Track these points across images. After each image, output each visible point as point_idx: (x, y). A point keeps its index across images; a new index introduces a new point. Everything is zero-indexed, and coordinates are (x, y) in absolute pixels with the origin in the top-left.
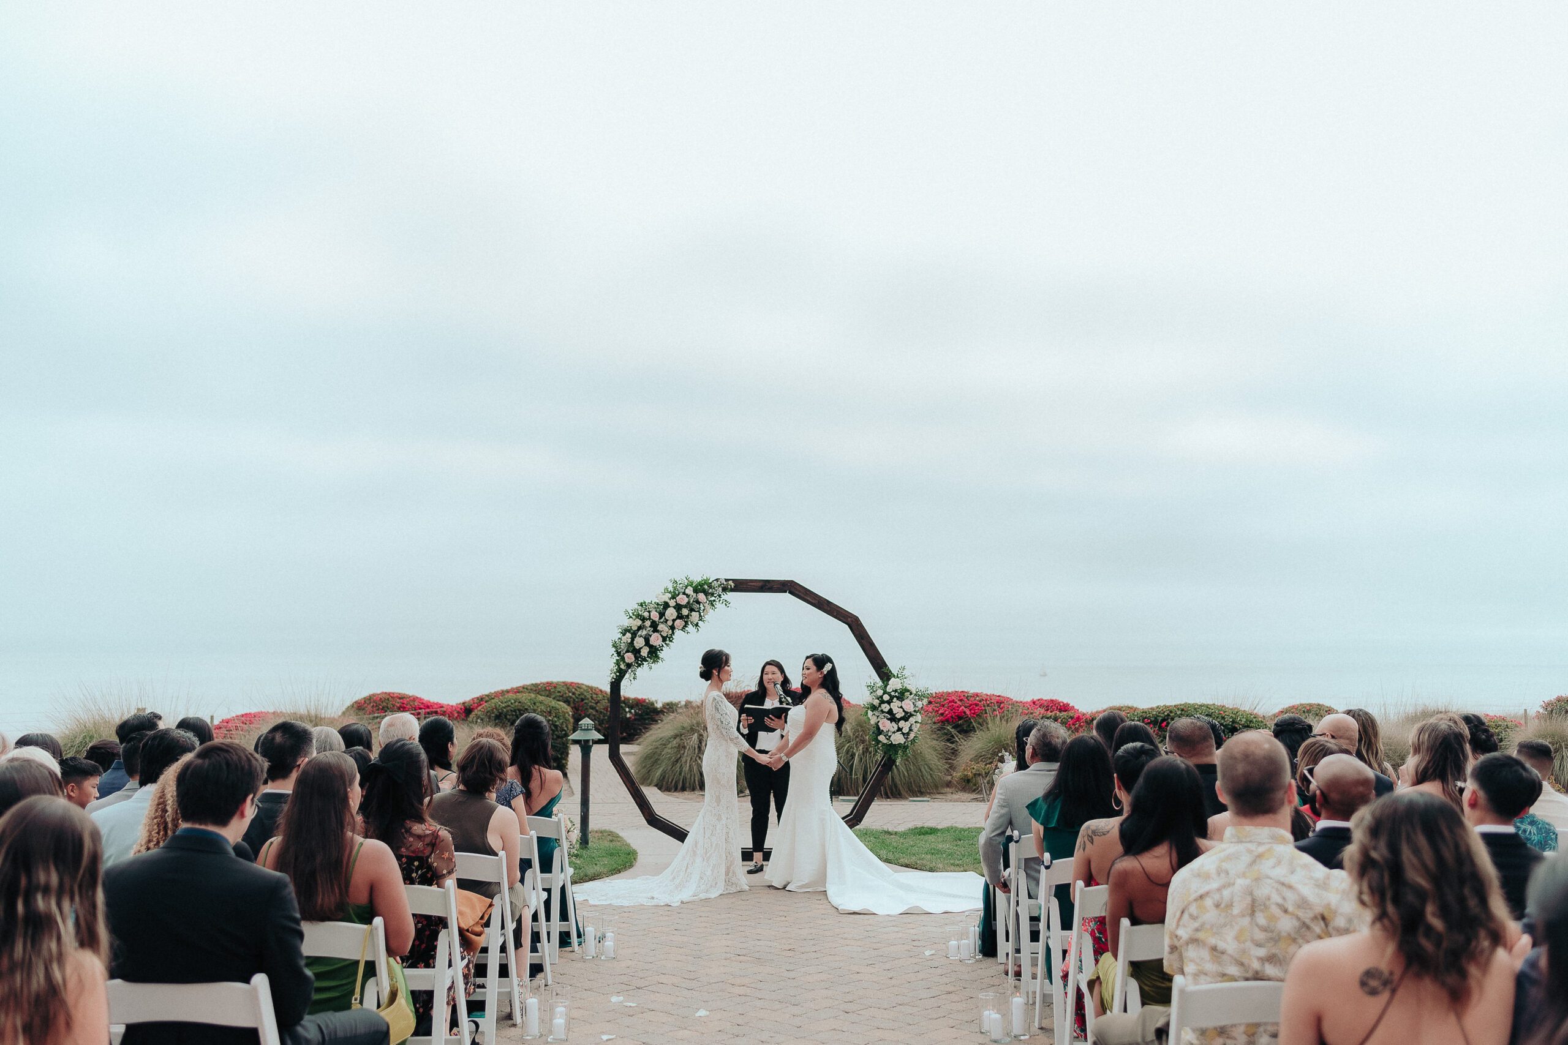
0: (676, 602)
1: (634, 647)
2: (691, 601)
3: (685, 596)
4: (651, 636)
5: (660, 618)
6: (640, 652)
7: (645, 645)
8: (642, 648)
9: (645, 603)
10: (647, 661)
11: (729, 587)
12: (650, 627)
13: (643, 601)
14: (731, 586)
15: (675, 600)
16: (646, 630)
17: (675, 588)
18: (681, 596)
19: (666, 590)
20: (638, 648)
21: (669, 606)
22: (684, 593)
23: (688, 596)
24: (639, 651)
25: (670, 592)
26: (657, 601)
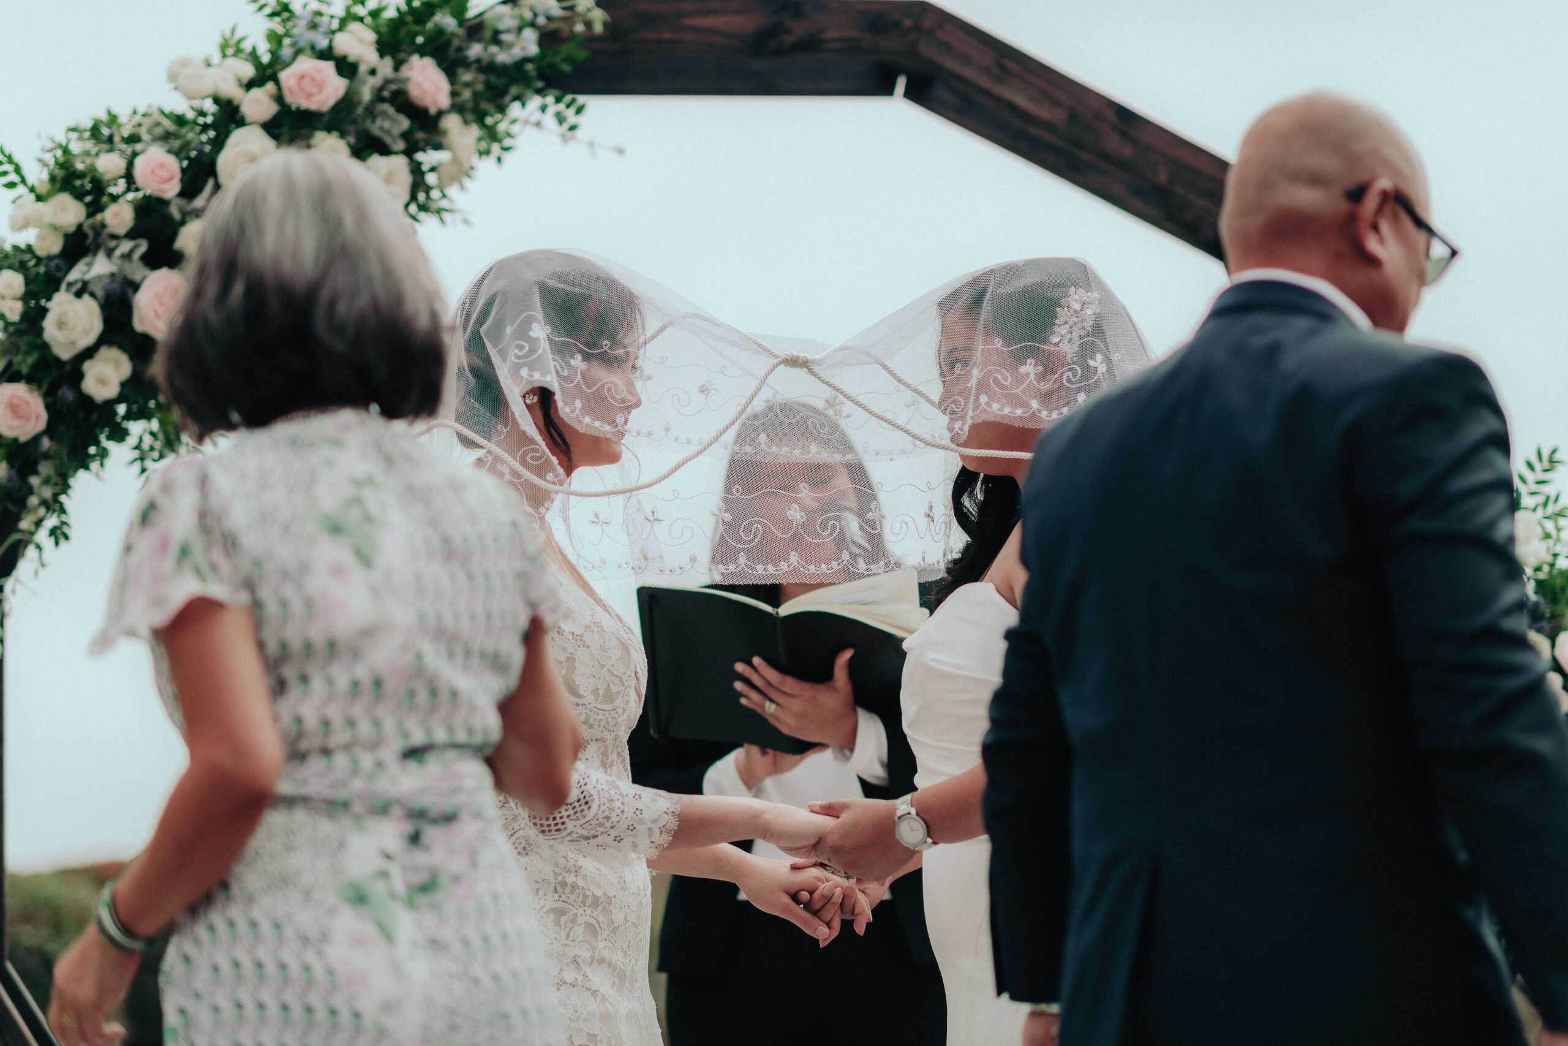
0: (279, 99)
1: (45, 347)
2: (366, 95)
3: (329, 67)
4: (136, 287)
5: (189, 189)
6: (80, 376)
7: (104, 340)
8: (89, 353)
9: (113, 119)
10: (119, 435)
11: (579, 28)
12: (131, 235)
13: (103, 116)
14: (588, 24)
15: (270, 86)
16: (110, 253)
17: (275, 39)
18: (306, 64)
19: (231, 47)
20: (65, 354)
21: (241, 123)
22: (325, 54)
23: (347, 68)
24: (73, 371)
25: (254, 56)
26: (181, 106)
